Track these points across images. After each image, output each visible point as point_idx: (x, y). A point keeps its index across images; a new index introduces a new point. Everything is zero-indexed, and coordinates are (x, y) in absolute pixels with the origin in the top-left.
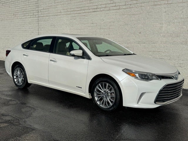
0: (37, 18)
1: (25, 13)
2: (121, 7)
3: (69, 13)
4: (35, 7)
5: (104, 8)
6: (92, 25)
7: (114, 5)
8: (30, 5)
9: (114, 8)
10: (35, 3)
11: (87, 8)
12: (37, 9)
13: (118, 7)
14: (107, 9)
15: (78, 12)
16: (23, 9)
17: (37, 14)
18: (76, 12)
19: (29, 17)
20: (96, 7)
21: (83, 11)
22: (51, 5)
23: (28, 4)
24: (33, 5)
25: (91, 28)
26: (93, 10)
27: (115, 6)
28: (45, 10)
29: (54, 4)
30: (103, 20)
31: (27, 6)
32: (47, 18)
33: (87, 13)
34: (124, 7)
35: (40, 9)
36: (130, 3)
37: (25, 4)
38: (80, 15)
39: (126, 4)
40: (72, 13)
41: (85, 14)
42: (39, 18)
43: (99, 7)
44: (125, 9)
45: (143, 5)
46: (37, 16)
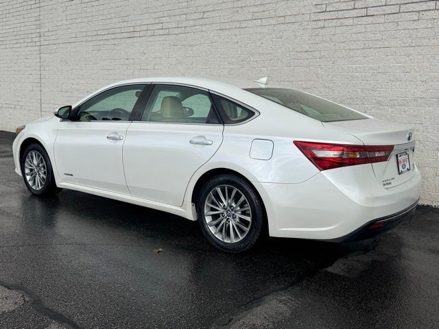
0: (38, 48)
1: (18, 37)
2: (172, 31)
3: (90, 39)
4: (35, 27)
5: (144, 32)
6: (127, 62)
7: (160, 26)
8: (27, 24)
9: (161, 32)
10: (34, 19)
11: (118, 31)
12: (38, 31)
13: (166, 32)
14: (150, 33)
15: (104, 37)
16: (15, 30)
17: (37, 39)
18: (100, 38)
19: (26, 45)
20: (132, 29)
21: (113, 36)
22: (60, 23)
23: (22, 20)
24: (31, 24)
25: (125, 67)
26: (128, 35)
27: (162, 29)
28: (51, 33)
29: (65, 22)
30: (145, 54)
31: (22, 25)
32: (55, 47)
33: (119, 40)
34: (177, 31)
35: (43, 30)
36: (184, 25)
37: (18, 21)
38: (107, 42)
39: (180, 26)
40: (94, 38)
41: (115, 42)
42: (42, 47)
43: (138, 29)
44: (177, 34)
45: (204, 28)
46: (38, 44)
